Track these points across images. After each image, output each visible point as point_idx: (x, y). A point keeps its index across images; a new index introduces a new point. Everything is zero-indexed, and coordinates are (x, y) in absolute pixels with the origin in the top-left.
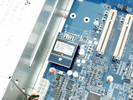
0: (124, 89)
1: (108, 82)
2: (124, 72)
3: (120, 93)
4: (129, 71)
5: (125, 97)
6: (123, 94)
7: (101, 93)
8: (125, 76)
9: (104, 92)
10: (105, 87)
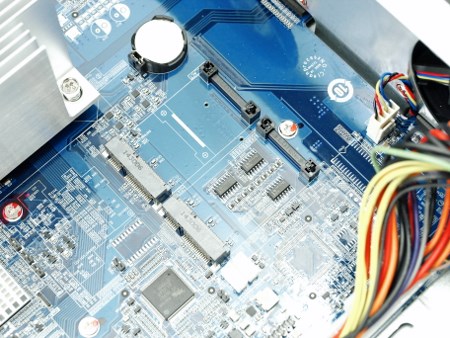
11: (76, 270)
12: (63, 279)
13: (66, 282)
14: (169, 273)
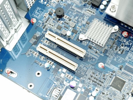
0: (113, 56)
1: (104, 68)
2: (97, 53)
3: (115, 60)
4: (97, 48)
5: (120, 57)
6: (116, 58)
7: (112, 76)
8: (101, 53)
9: (113, 73)
10: (108, 71)
11: (116, 56)
12: (112, 54)
13: (111, 55)
14: (124, 82)
